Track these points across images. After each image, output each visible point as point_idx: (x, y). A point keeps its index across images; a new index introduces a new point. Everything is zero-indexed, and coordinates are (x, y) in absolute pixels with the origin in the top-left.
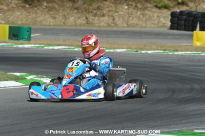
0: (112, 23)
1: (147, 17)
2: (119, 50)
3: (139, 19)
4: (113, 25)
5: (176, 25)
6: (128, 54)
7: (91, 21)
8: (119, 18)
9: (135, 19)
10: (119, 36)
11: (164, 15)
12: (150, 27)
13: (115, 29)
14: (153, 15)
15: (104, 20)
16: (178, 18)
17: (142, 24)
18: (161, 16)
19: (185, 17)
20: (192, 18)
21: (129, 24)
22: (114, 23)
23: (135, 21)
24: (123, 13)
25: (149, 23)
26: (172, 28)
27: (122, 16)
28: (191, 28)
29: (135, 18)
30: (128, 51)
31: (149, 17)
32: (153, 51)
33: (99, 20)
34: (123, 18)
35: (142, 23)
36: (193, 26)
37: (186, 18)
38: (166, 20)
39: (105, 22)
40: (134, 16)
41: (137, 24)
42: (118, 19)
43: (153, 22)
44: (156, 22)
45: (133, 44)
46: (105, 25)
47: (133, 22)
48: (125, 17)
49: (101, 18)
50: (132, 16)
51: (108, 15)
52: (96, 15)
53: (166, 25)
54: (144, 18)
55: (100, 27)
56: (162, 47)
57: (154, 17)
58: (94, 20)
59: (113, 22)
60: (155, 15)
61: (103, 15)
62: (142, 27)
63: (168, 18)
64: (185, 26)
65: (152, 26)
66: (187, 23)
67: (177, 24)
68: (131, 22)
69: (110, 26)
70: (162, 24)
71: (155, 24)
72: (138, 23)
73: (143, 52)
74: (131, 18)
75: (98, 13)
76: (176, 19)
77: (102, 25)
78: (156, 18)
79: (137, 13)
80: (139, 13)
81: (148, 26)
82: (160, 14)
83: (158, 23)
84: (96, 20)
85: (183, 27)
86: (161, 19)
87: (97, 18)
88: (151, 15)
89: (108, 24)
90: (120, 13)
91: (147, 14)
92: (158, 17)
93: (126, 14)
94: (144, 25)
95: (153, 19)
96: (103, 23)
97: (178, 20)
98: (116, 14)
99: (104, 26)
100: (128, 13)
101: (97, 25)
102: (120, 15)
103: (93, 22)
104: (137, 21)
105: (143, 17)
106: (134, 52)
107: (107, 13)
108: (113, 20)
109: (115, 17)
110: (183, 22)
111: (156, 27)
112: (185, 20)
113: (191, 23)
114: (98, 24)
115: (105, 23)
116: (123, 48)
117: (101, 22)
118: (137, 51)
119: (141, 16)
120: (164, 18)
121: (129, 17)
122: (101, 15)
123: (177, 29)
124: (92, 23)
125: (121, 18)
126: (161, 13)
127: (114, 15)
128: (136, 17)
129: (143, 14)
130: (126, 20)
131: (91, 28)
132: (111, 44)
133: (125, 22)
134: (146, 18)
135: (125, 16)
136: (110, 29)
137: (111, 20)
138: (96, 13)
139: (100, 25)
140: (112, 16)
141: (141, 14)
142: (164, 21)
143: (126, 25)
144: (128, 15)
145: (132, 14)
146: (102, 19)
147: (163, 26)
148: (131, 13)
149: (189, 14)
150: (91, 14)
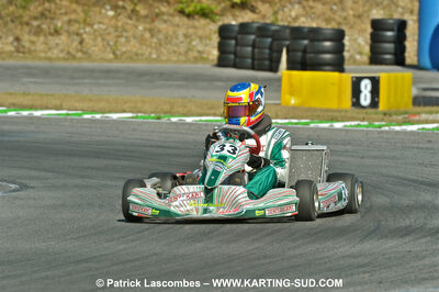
0: (78, 51)
1: (161, 36)
2: (115, 116)
3: (142, 41)
4: (79, 55)
5: (232, 57)
6: (140, 124)
7: (27, 45)
8: (95, 40)
9: (133, 42)
10: (102, 81)
11: (200, 33)
12: (169, 60)
13: (86, 64)
14: (175, 33)
15: (57, 44)
16: (236, 39)
17: (150, 54)
18: (195, 34)
19: (253, 37)
20: (269, 40)
21: (118, 53)
22: (81, 51)
23: (133, 46)
24: (103, 27)
25: (165, 52)
26: (222, 63)
27: (101, 35)
28: (267, 63)
29: (131, 39)
30: (137, 117)
31: (166, 38)
32: (197, 119)
33: (46, 43)
34: (103, 40)
35: (149, 50)
36: (271, 60)
37: (254, 41)
38: (206, 45)
39: (61, 47)
40: (130, 34)
41: (137, 54)
42: (91, 42)
43: (175, 48)
44: (182, 50)
45: (144, 102)
46: (61, 55)
47: (129, 48)
48: (108, 38)
49: (50, 38)
50: (125, 34)
51: (68, 32)
52: (38, 31)
53: (205, 56)
54: (155, 40)
55: (50, 59)
56: (211, 108)
57: (177, 38)
58: (33, 43)
59: (79, 47)
60: (180, 32)
61: (57, 32)
62: (149, 60)
63: (210, 40)
64: (253, 59)
65: (174, 58)
66: (256, 50)
67: (235, 53)
68: (124, 49)
69: (74, 57)
70: (195, 54)
71: (180, 54)
72: (140, 52)
73: (174, 119)
74: (123, 40)
75: (44, 26)
76: (233, 42)
77: (54, 56)
78: (181, 38)
79: (136, 27)
80: (141, 28)
81: (164, 58)
82: (191, 31)
83: (186, 52)
84: (38, 44)
85: (249, 61)
86: (194, 43)
87: (42, 38)
88: (171, 33)
89: (68, 53)
90: (96, 27)
91: (159, 31)
92: (186, 36)
93: (112, 30)
94: (154, 56)
95: (175, 41)
96: (55, 51)
97: (237, 44)
98: (88, 29)
99: (59, 59)
100: (116, 28)
101: (43, 55)
102: (95, 31)
103: (33, 48)
104: (137, 45)
105: (152, 36)
106: (151, 119)
107: (66, 27)
108: (81, 43)
109: (85, 36)
110: (250, 49)
111: (184, 62)
112: (254, 46)
113: (267, 51)
114: (46, 52)
115: (62, 51)
116: (124, 111)
117: (50, 49)
118: (158, 118)
119: (147, 35)
120: (201, 38)
121: (119, 37)
122: (52, 31)
123: (235, 66)
124: (30, 51)
125: (99, 39)
126: (194, 27)
127: (82, 31)
128: (135, 37)
129: (150, 30)
130: (111, 43)
131: (29, 63)
132: (90, 100)
133: (108, 49)
134: (159, 40)
135: (109, 34)
136: (75, 64)
137: (76, 44)
138: (39, 26)
139: (49, 54)
140: (77, 34)
141: (145, 29)
142: (200, 48)
143: (111, 56)
144: (117, 31)
145: (126, 31)
146: (53, 40)
147: (201, 58)
148: (123, 27)
149: (263, 31)
150: (26, 29)
